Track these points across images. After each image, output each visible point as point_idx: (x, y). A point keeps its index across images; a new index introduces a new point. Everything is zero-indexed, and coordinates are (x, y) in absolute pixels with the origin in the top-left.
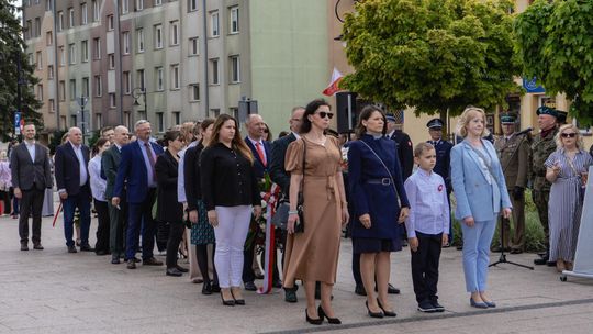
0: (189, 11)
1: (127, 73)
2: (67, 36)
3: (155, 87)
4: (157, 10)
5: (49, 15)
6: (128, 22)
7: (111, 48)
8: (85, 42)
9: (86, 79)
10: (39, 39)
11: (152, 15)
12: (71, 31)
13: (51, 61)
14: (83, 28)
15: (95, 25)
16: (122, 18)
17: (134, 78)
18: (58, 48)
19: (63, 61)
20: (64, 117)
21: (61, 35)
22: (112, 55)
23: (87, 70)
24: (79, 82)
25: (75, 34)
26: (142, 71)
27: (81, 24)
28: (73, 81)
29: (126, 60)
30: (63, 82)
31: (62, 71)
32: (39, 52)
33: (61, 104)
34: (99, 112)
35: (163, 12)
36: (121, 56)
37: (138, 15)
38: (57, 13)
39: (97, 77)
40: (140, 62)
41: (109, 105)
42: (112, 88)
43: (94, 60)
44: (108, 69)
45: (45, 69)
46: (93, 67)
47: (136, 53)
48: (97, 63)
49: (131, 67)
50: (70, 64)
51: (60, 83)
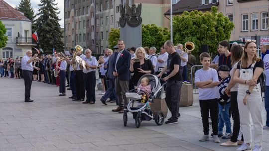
0: (117, 12)
1: (98, 33)
2: (79, 19)
3: (106, 38)
4: (107, 11)
5: (73, 10)
6: (98, 15)
7: (93, 24)
8: (84, 21)
9: (84, 34)
10: (69, 19)
11: (105, 13)
12: (80, 17)
13: (73, 27)
14: (84, 16)
15: (88, 15)
16: (96, 13)
17: (100, 34)
18: (76, 23)
19: (77, 28)
21: (76, 18)
22: (93, 26)
23: (85, 31)
24: (82, 35)
25: (82, 18)
26: (102, 32)
27: (83, 14)
28: (80, 35)
29: (97, 28)
31: (77, 31)
32: (69, 24)
34: (89, 46)
35: (109, 12)
36: (96, 26)
37: (101, 12)
38: (75, 10)
40: (102, 29)
41: (92, 44)
42: (93, 37)
43: (87, 27)
44: (92, 31)
45: (71, 30)
46: (87, 30)
47: (101, 26)
48: (88, 29)
49: (99, 30)
50: (79, 29)
51: (76, 35)
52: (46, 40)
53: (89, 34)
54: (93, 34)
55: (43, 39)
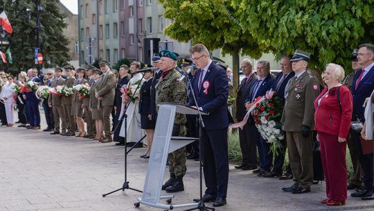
1: (141, 20)
3: (159, 30)
7: (131, 2)
9: (115, 24)
13: (94, 11)
17: (146, 22)
18: (99, 2)
19: (102, 11)
20: (102, 50)
22: (132, 7)
23: (116, 17)
24: (111, 26)
26: (150, 18)
28: (108, 25)
29: (140, 10)
30: (101, 26)
31: (101, 18)
32: (87, 5)
33: (100, 41)
34: (124, 47)
36: (138, 7)
39: (122, 22)
40: (149, 11)
41: (130, 42)
42: (132, 30)
43: (120, 10)
44: (129, 17)
45: (91, 17)
46: (120, 15)
47: (147, 5)
48: (123, 13)
49: (144, 15)
50: (106, 13)
51: (100, 26)
52: (28, 31)
53: (124, 23)
54: (131, 23)
55: (22, 30)
